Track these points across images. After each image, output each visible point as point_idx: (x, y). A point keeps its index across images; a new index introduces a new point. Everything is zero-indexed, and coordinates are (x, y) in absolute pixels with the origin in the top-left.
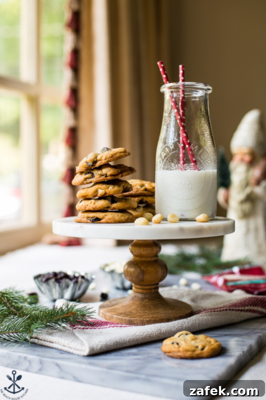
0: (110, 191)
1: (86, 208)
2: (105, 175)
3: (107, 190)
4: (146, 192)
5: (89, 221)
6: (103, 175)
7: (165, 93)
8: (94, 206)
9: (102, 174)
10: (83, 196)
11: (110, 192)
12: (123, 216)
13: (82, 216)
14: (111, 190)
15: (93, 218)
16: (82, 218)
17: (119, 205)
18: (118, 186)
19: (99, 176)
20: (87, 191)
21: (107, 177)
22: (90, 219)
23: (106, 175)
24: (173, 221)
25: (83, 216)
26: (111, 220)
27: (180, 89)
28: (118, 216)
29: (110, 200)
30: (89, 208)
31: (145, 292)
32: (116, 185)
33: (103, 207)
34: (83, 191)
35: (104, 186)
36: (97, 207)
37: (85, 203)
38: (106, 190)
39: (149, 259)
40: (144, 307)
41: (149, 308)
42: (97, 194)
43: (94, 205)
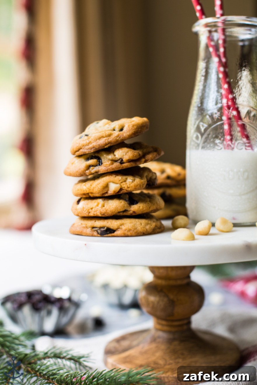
0: (129, 186)
1: (89, 212)
2: (119, 161)
3: (123, 185)
4: (169, 181)
5: (95, 233)
6: (116, 161)
7: (200, 33)
8: (103, 210)
9: (115, 159)
10: (84, 194)
11: (128, 188)
12: (148, 224)
13: (82, 224)
14: (130, 184)
15: (102, 229)
16: (84, 227)
17: (141, 207)
18: (140, 177)
19: (110, 162)
20: (91, 185)
21: (124, 163)
22: (97, 231)
23: (122, 160)
24: (225, 230)
25: (84, 225)
26: (131, 232)
27: (218, 27)
28: (141, 224)
29: (127, 199)
30: (95, 213)
31: (173, 329)
32: (137, 176)
33: (117, 211)
34: (85, 185)
35: (119, 178)
36: (108, 211)
37: (87, 204)
38: (121, 184)
39: (179, 282)
40: (174, 353)
41: (182, 354)
42: (108, 190)
43: (104, 208)
